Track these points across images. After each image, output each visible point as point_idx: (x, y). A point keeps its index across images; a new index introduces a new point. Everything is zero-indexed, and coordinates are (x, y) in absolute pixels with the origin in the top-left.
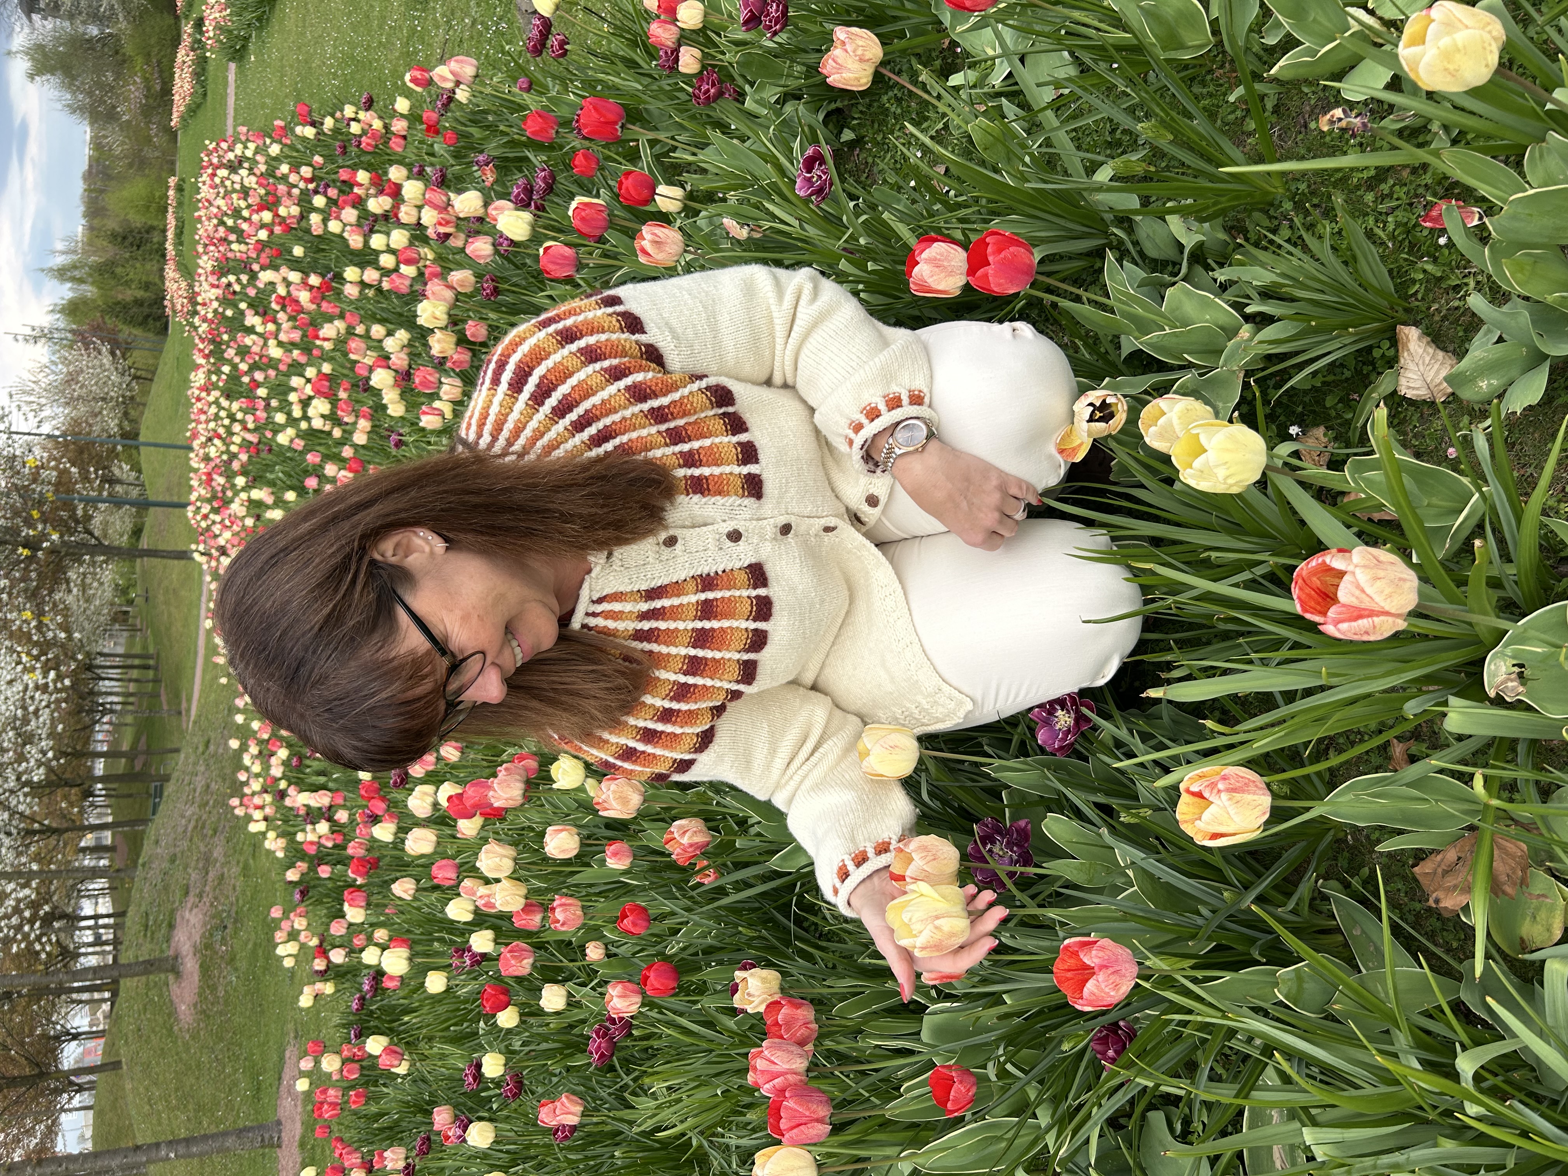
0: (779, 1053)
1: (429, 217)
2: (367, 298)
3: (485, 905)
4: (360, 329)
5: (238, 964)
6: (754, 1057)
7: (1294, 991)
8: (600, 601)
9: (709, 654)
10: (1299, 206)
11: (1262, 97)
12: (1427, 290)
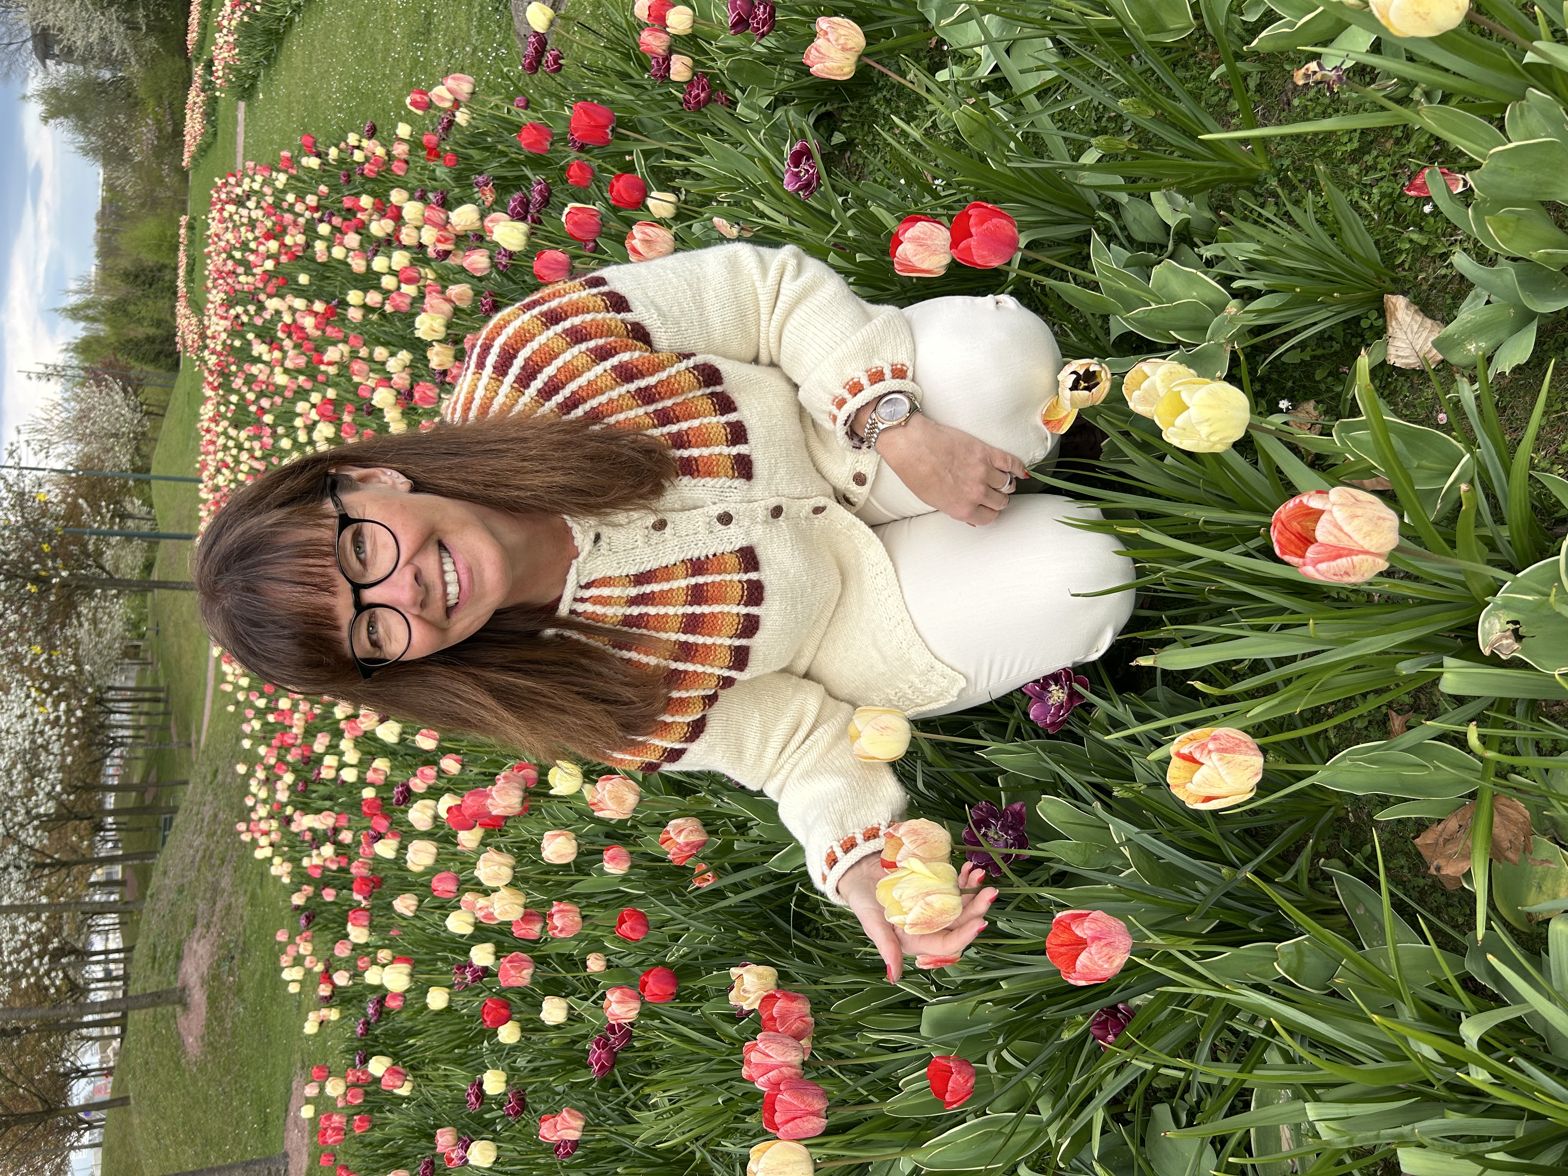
0: (774, 1046)
1: (429, 236)
2: (371, 323)
3: (485, 917)
4: (364, 352)
5: (246, 995)
6: (749, 1051)
7: (1294, 965)
8: (588, 586)
9: (700, 640)
10: (1284, 182)
11: (1245, 77)
12: (1414, 260)
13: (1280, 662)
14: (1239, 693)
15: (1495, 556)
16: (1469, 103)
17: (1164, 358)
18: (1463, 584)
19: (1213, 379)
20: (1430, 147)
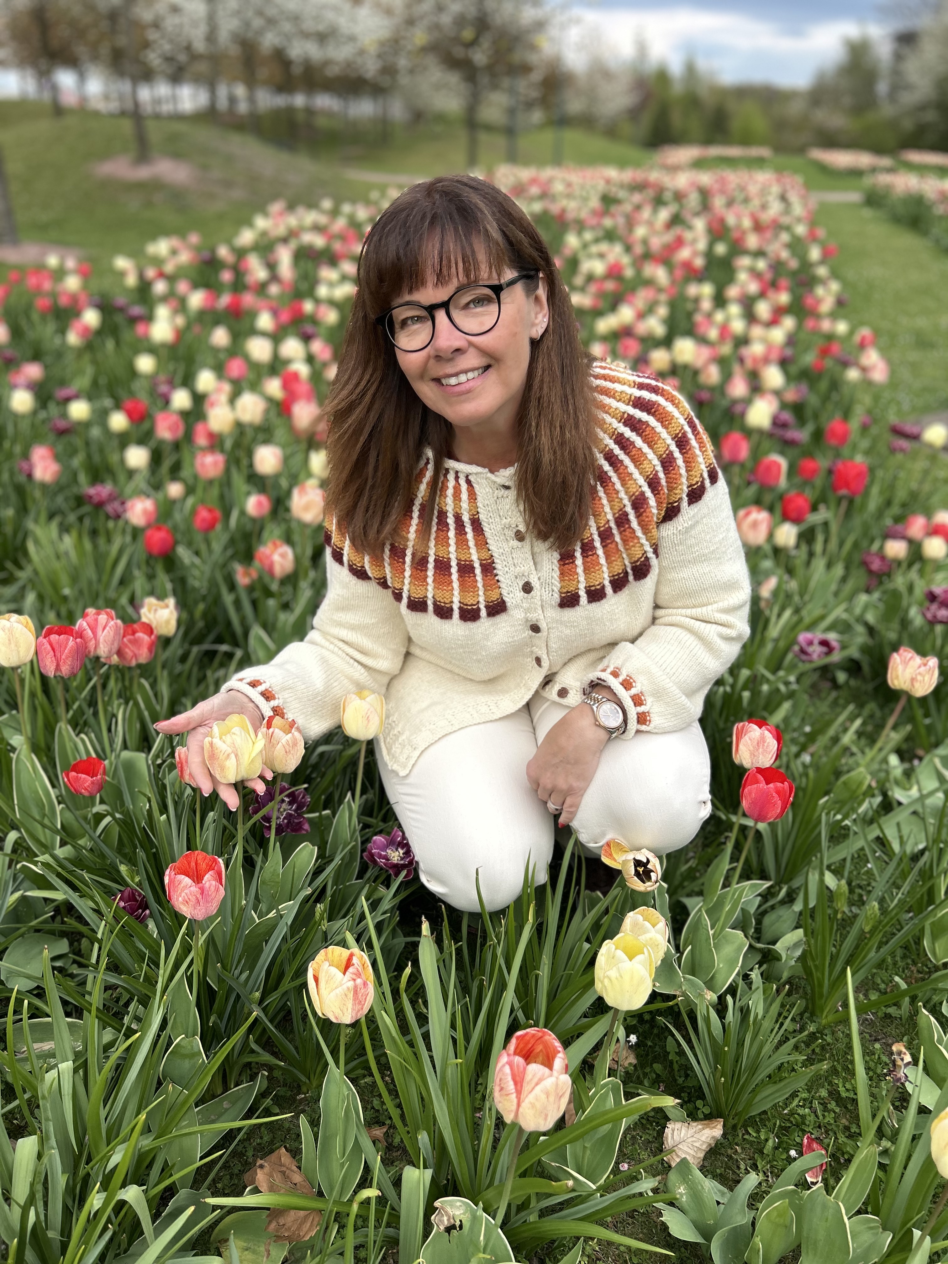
0: (112, 633)
1: (757, 348)
3: (211, 402)
6: (107, 614)
7: (183, 1051)
8: (468, 482)
9: (430, 573)
10: (813, 1037)
11: (897, 1005)
12: (751, 1143)
13: (426, 1037)
14: (401, 1003)
15: (514, 1209)
16: (879, 1186)
17: (669, 941)
18: (491, 1184)
19: (654, 981)
20: (843, 1155)
